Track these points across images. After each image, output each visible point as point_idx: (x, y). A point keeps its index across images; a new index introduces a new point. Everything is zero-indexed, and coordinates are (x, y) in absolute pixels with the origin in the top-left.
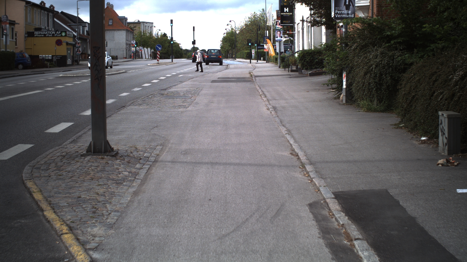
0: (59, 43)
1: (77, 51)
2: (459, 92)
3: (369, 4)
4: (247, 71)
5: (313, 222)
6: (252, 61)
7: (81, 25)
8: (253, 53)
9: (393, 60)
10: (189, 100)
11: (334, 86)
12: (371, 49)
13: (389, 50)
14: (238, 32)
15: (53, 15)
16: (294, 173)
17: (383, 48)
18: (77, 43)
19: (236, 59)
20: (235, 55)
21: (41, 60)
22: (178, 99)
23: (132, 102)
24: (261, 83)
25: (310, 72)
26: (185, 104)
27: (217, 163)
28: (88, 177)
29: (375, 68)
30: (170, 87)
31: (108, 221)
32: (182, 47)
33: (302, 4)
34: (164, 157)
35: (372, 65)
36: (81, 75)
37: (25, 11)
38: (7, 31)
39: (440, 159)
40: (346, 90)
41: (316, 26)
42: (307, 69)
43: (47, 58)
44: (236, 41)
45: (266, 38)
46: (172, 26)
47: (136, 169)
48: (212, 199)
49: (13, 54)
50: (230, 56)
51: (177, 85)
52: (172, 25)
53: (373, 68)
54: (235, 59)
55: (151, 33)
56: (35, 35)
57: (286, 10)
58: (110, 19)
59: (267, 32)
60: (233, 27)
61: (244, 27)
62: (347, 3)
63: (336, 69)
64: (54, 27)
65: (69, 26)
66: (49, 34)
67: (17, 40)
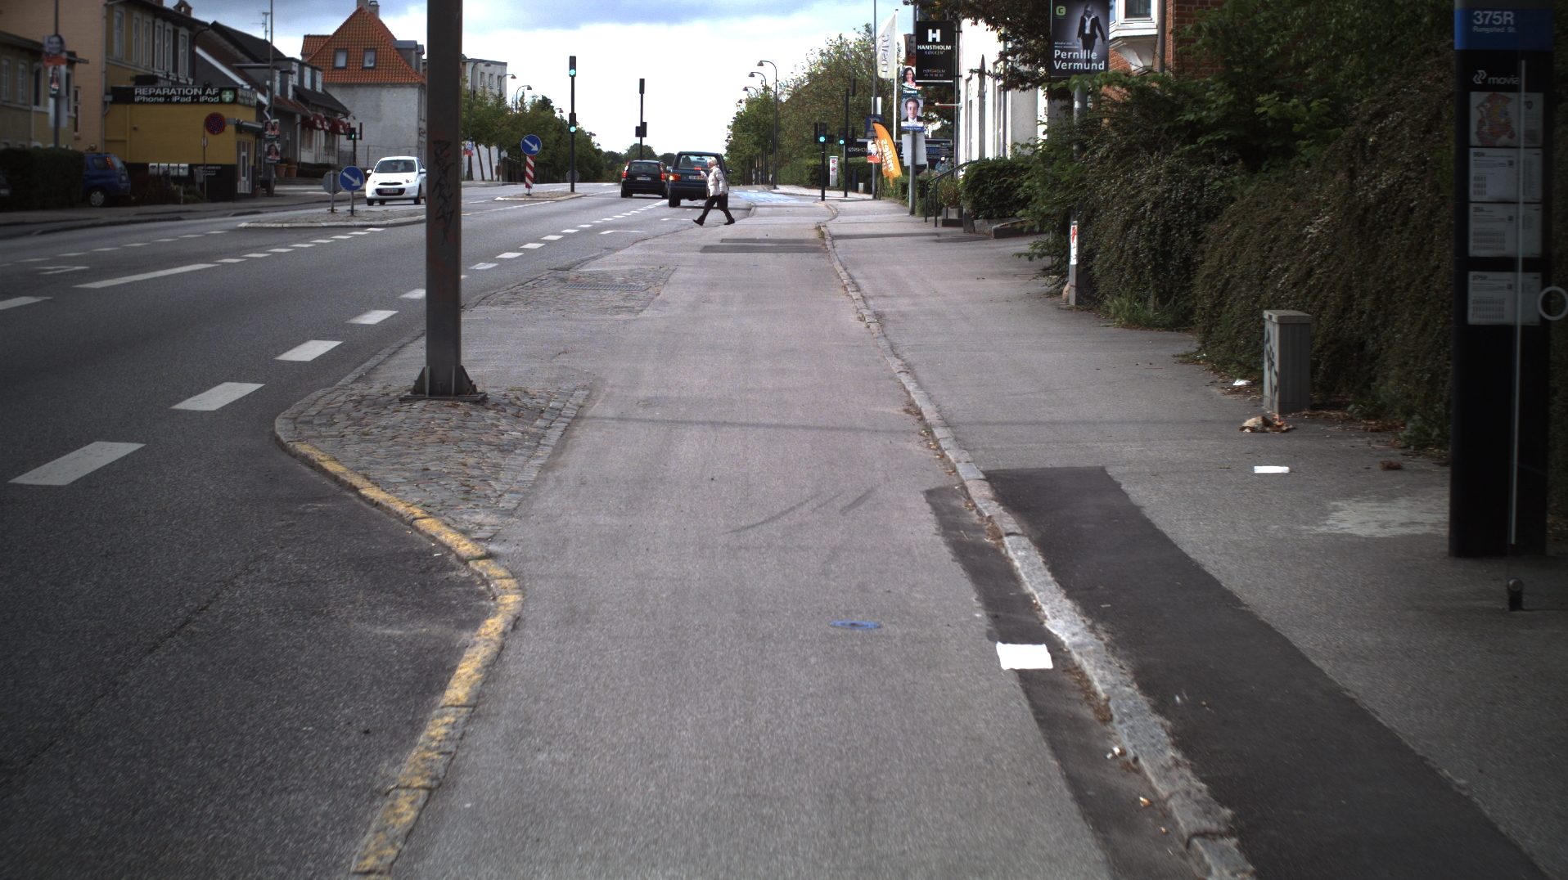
0: (215, 124)
1: (269, 153)
2: (1320, 265)
3: (1154, 32)
4: (812, 221)
5: (929, 515)
6: (827, 193)
7: (276, 68)
8: (833, 170)
9: (1200, 189)
10: (641, 295)
11: (1047, 261)
12: (1145, 158)
13: (1191, 164)
14: (784, 98)
15: (190, 35)
16: (905, 443)
17: (1176, 156)
18: (269, 127)
19: (778, 186)
20: (772, 173)
21: (158, 177)
22: (610, 293)
23: (483, 295)
24: (848, 256)
25: (998, 226)
26: (632, 304)
27: (725, 423)
28: (433, 438)
29: (1152, 211)
30: (582, 263)
31: (501, 505)
32: (599, 145)
33: (976, 23)
34: (596, 409)
35: (1144, 203)
36: (306, 225)
37: (104, 21)
38: (59, 86)
39: (1250, 418)
40: (1077, 271)
41: (1017, 87)
42: (989, 218)
43: (173, 173)
44: (779, 130)
45: (875, 122)
46: (573, 77)
47: (536, 427)
48: (716, 478)
49: (77, 158)
50: (757, 176)
51: (601, 256)
52: (573, 72)
53: (1145, 211)
54: (775, 188)
55: (501, 98)
56: (137, 99)
57: (934, 36)
58: (367, 50)
59: (879, 100)
60: (770, 84)
61: (807, 83)
62: (1087, 31)
63: (1052, 211)
64: (193, 74)
65: (239, 71)
66: (181, 95)
67: (79, 114)
